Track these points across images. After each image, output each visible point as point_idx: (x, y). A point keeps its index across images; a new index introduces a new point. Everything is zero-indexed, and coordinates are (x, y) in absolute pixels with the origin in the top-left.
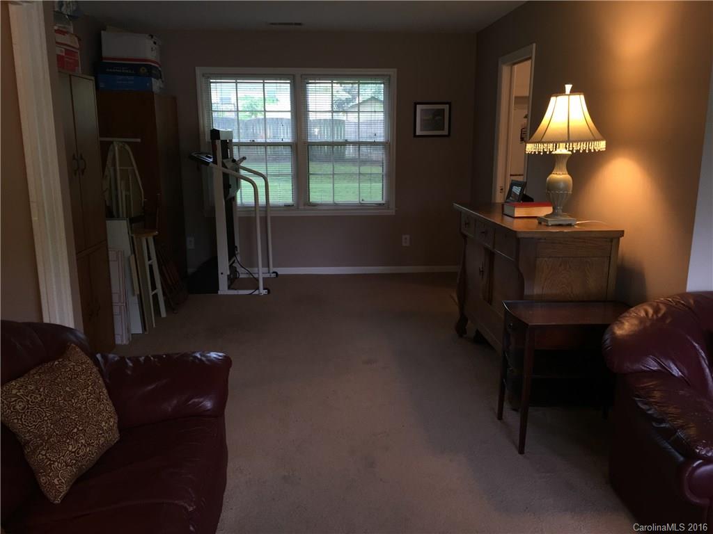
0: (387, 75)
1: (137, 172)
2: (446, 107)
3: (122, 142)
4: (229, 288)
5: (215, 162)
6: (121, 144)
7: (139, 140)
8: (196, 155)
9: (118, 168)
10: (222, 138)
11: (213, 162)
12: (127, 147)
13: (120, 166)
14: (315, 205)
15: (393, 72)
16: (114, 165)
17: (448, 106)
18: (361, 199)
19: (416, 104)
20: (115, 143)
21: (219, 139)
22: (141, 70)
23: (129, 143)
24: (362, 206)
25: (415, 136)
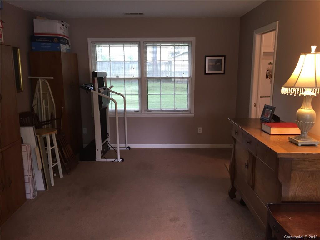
0: (190, 41)
1: (52, 95)
2: (223, 58)
3: (44, 79)
4: (102, 157)
5: (94, 89)
6: (43, 80)
7: (52, 78)
8: (84, 86)
9: (41, 93)
10: (98, 76)
11: (93, 90)
12: (47, 82)
13: (43, 92)
14: (151, 111)
15: (193, 39)
16: (39, 91)
17: (224, 57)
18: (176, 108)
19: (206, 57)
20: (39, 79)
21: (96, 77)
22: (54, 40)
23: (47, 80)
24: (176, 112)
25: (205, 74)
